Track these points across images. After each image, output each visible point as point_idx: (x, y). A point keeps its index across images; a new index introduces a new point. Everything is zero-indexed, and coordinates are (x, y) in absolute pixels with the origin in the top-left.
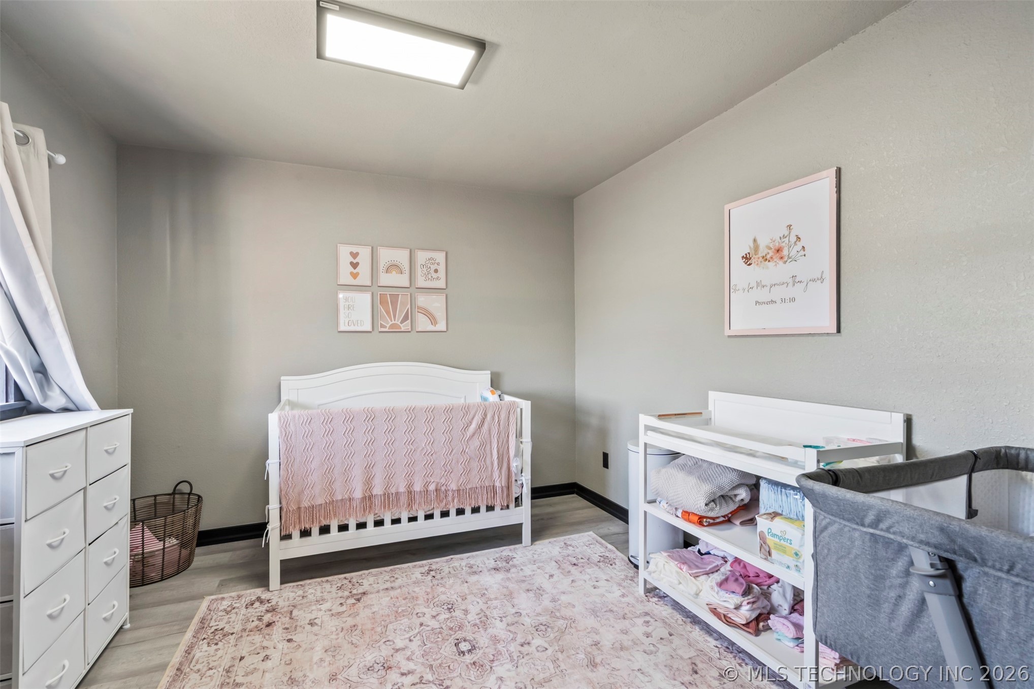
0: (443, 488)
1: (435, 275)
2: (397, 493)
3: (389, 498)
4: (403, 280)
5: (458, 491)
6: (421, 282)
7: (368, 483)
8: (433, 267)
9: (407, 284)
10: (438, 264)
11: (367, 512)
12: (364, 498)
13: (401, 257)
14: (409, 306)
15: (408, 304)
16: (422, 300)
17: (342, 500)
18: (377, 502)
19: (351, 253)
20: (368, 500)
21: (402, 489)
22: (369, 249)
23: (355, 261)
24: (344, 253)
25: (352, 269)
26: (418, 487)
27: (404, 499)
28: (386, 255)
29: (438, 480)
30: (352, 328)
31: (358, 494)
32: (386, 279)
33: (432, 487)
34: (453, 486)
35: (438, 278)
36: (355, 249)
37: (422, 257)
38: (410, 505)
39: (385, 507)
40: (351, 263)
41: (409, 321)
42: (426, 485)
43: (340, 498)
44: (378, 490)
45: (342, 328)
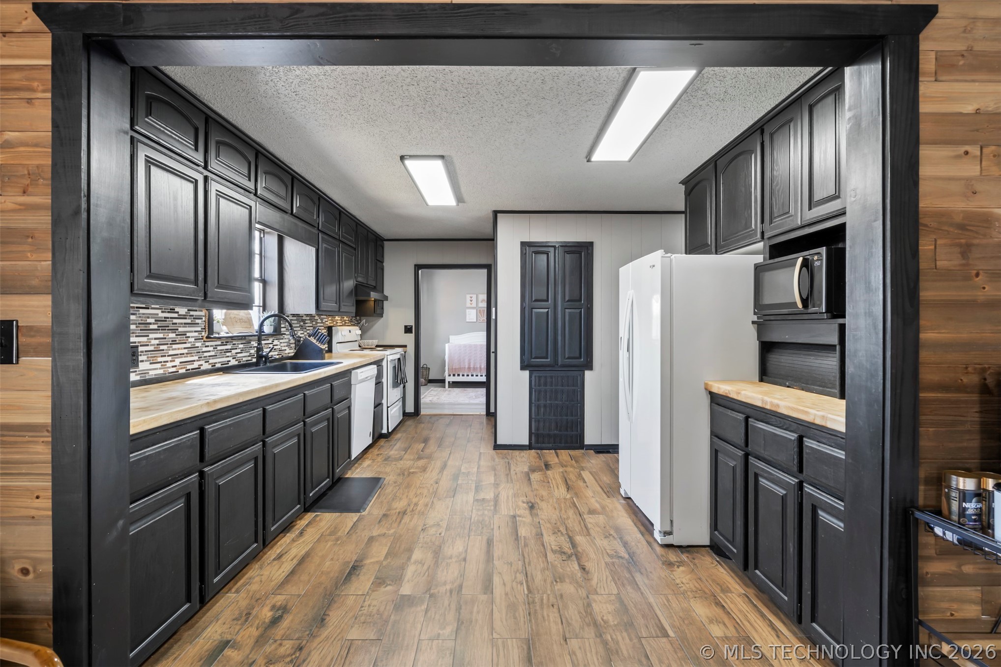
0: (482, 367)
3: (475, 369)
7: (469, 364)
11: (469, 371)
18: (472, 369)
20: (469, 368)
21: (478, 367)
22: (475, 295)
23: (471, 299)
24: (468, 296)
25: (470, 302)
27: (479, 369)
28: (481, 297)
30: (470, 321)
31: (467, 366)
32: (480, 305)
36: (471, 296)
38: (480, 371)
39: (473, 371)
43: (462, 367)
44: (472, 366)
45: (467, 321)
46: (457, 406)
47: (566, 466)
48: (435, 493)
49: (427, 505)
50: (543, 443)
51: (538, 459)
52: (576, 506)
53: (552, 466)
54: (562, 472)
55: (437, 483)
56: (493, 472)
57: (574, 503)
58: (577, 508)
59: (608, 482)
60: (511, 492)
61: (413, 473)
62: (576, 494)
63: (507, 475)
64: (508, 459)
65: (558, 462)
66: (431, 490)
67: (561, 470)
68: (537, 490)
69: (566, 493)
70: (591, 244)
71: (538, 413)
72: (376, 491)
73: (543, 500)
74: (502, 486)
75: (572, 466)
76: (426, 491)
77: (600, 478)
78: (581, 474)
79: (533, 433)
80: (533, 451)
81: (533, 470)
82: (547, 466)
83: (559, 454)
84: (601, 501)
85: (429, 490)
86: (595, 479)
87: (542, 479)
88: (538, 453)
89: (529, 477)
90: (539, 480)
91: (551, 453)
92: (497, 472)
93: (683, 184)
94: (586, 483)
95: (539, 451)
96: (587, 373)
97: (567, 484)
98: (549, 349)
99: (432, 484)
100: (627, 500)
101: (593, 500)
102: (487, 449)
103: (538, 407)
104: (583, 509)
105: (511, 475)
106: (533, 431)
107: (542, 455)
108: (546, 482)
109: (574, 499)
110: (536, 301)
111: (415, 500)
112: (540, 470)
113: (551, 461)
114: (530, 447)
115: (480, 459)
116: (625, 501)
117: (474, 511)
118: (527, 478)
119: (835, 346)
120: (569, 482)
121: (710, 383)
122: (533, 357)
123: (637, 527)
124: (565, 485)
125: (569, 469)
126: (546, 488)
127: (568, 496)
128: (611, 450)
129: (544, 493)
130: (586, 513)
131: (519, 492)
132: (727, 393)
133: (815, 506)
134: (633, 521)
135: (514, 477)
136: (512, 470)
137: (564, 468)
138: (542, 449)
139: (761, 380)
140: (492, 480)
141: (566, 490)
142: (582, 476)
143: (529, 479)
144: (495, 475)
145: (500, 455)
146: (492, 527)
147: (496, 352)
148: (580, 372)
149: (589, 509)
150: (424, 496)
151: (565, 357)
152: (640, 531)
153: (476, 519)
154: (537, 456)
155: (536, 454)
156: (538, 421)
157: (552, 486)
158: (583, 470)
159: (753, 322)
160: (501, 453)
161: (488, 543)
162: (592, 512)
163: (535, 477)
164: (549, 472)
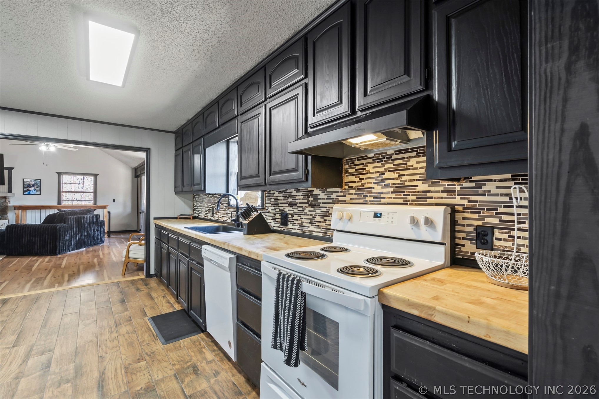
48: (98, 346)
49: (101, 334)
55: (101, 357)
61: (138, 361)
66: (104, 347)
72: (156, 331)
76: (108, 345)
85: (106, 347)
99: (106, 353)
111: (114, 335)
117: (55, 341)
146: (39, 335)
150: (108, 340)
153: (53, 336)
161: (46, 325)
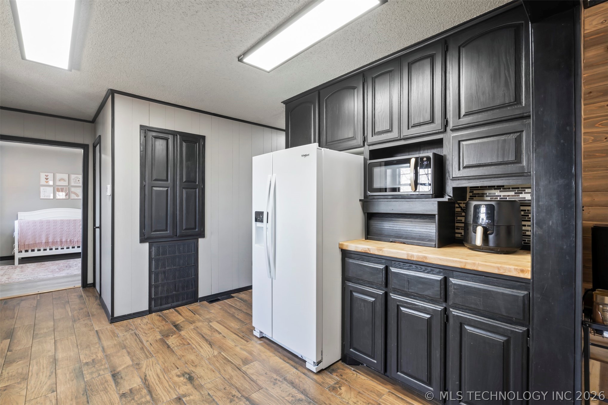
0: (72, 241)
1: (78, 182)
2: (57, 242)
3: (54, 243)
4: (66, 183)
5: (78, 241)
6: (72, 184)
7: (47, 238)
8: (77, 180)
9: (67, 185)
10: (80, 179)
11: (47, 246)
12: (46, 242)
13: (66, 176)
14: (68, 191)
15: (67, 191)
16: (73, 189)
17: (39, 243)
18: (50, 243)
19: (46, 175)
20: (47, 243)
21: (59, 240)
22: (52, 174)
23: (47, 178)
24: (43, 176)
25: (46, 180)
26: (64, 240)
28: (59, 176)
29: (71, 238)
30: (46, 198)
31: (44, 241)
32: (58, 183)
33: (69, 240)
34: (76, 240)
35: (79, 183)
36: (47, 174)
37: (73, 176)
39: (53, 245)
40: (46, 178)
41: (68, 196)
42: (67, 240)
43: (38, 242)
44: (50, 240)
45: (42, 198)
46: (39, 283)
47: (194, 322)
50: (161, 305)
51: (164, 322)
52: (229, 361)
53: (182, 325)
54: (194, 329)
56: (125, 351)
57: (225, 357)
58: (232, 363)
59: (238, 327)
60: (158, 368)
62: (221, 348)
63: (142, 349)
64: (132, 330)
65: (184, 320)
67: (192, 327)
68: (183, 356)
69: (212, 350)
70: (204, 138)
71: (156, 280)
73: (196, 366)
74: (144, 363)
75: (199, 321)
77: (228, 325)
78: (211, 326)
79: (153, 299)
80: (154, 314)
81: (166, 335)
82: (177, 326)
83: (180, 311)
84: (245, 347)
86: (225, 327)
87: (181, 342)
88: (160, 316)
89: (167, 344)
90: (178, 344)
91: (172, 313)
92: (129, 350)
93: (284, 104)
94: (221, 333)
95: (159, 313)
96: (200, 240)
97: (206, 340)
98: (169, 222)
100: (262, 339)
101: (238, 349)
102: (104, 325)
103: (157, 275)
104: (238, 362)
105: (146, 348)
106: (153, 296)
107: (165, 316)
108: (186, 344)
109: (222, 353)
110: (156, 180)
112: (174, 333)
113: (178, 321)
114: (150, 311)
115: (99, 338)
116: (261, 340)
118: (166, 346)
119: (435, 215)
120: (207, 338)
121: (345, 243)
122: (154, 230)
123: (288, 363)
124: (205, 342)
125: (199, 324)
126: (191, 350)
127: (216, 353)
128: (219, 298)
129: (192, 357)
130: (241, 364)
131: (166, 365)
132: (366, 250)
133: (462, 323)
134: (281, 358)
135: (151, 349)
136: (144, 342)
137: (194, 324)
138: (161, 310)
139: (367, 238)
140: (128, 361)
141: (209, 347)
142: (213, 328)
143: (169, 347)
144: (129, 353)
145: (122, 328)
147: (100, 227)
148: (195, 240)
149: (242, 360)
151: (182, 229)
152: (292, 366)
154: (160, 319)
155: (158, 317)
156: (156, 287)
157: (195, 347)
158: (211, 322)
159: (360, 200)
160: (122, 326)
162: (246, 362)
163: (172, 341)
164: (183, 333)
